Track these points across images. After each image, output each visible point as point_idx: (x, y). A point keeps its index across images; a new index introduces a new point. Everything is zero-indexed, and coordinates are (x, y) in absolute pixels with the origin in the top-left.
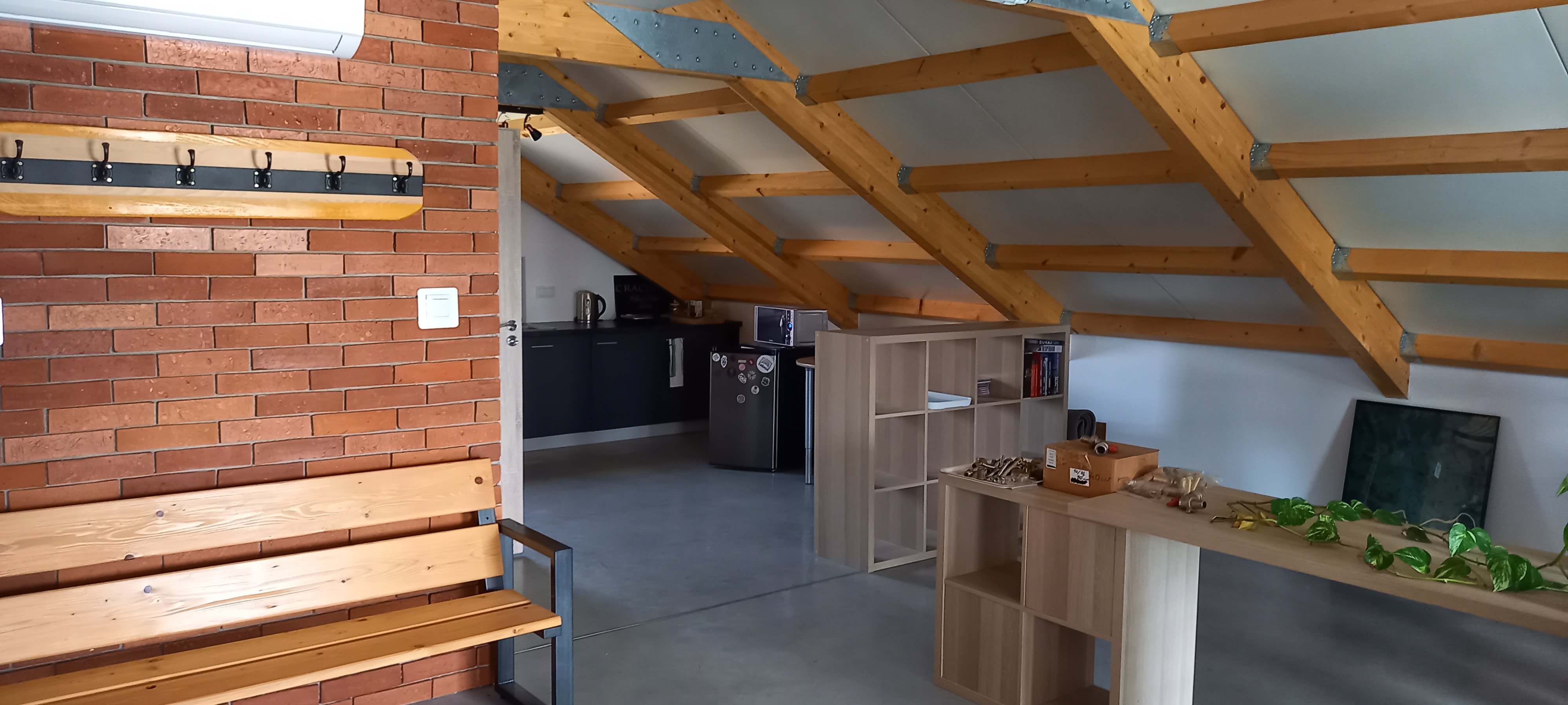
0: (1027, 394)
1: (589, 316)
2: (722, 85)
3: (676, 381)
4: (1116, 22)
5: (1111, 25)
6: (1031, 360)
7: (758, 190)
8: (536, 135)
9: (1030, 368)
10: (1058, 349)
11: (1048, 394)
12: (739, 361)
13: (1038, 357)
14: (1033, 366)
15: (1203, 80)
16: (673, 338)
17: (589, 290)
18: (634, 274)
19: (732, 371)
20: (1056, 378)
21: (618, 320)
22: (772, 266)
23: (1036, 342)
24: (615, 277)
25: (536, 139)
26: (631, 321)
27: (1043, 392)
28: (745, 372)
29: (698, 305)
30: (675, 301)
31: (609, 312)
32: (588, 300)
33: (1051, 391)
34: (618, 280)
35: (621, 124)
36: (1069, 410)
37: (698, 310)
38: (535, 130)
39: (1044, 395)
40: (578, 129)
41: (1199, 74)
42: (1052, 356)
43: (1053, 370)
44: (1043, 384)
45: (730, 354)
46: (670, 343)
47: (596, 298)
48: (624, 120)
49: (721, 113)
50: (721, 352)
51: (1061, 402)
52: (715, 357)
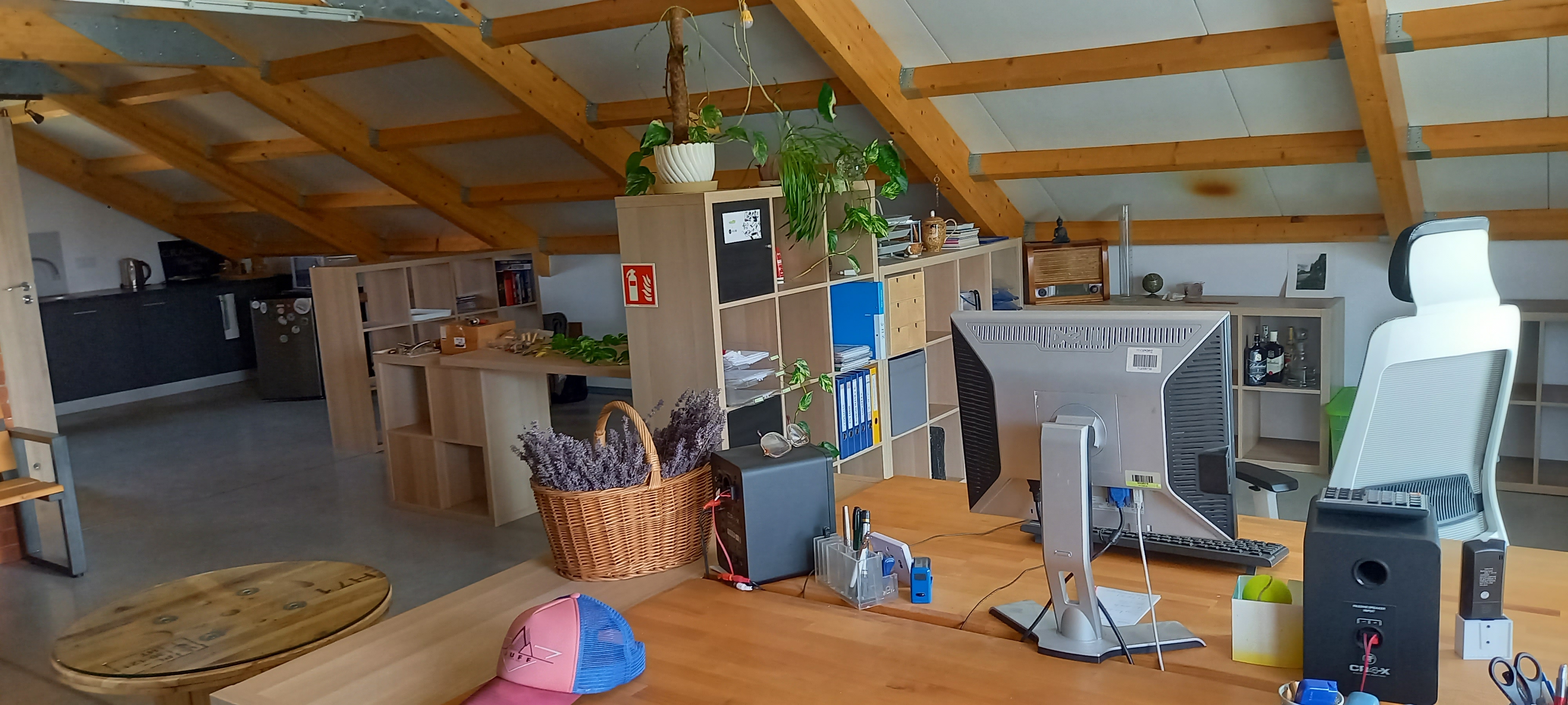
0: (503, 303)
1: (134, 282)
2: (191, 72)
3: (232, 333)
4: (448, 27)
5: (446, 30)
6: (503, 275)
7: (263, 154)
8: (39, 118)
9: (503, 282)
10: (528, 266)
11: (523, 303)
12: (278, 306)
13: (509, 275)
14: (505, 282)
15: (533, 62)
16: (223, 294)
17: (130, 257)
18: (179, 239)
19: (272, 315)
20: (529, 290)
21: (168, 283)
22: (300, 221)
23: (506, 262)
24: (159, 243)
25: (38, 122)
26: (179, 282)
27: (519, 301)
28: (284, 315)
29: (248, 263)
30: (226, 261)
31: (156, 277)
32: (132, 267)
33: (525, 300)
34: (162, 245)
35: (122, 104)
36: (544, 315)
37: (248, 268)
38: (36, 114)
39: (520, 304)
40: (82, 110)
41: (530, 58)
42: (523, 273)
43: (525, 284)
44: (518, 295)
45: (268, 301)
46: (221, 299)
47: (139, 265)
48: (124, 101)
49: (206, 93)
50: (260, 299)
51: (535, 308)
52: (255, 305)
